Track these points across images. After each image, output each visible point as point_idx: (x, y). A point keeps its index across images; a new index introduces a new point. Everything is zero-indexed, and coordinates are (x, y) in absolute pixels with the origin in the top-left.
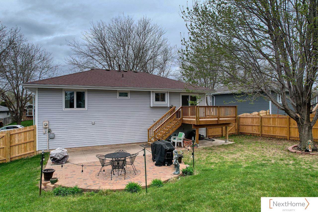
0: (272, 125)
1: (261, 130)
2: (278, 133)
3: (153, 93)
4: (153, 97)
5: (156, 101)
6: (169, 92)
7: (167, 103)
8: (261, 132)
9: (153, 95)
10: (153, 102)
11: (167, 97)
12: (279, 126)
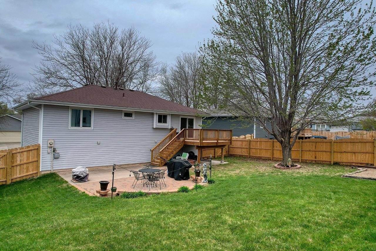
0: (258, 148)
1: (250, 152)
2: (264, 154)
3: (156, 114)
4: (156, 118)
5: (158, 122)
6: (171, 114)
7: (168, 125)
8: (250, 154)
9: (156, 116)
10: (156, 123)
11: (169, 119)
12: (265, 148)
